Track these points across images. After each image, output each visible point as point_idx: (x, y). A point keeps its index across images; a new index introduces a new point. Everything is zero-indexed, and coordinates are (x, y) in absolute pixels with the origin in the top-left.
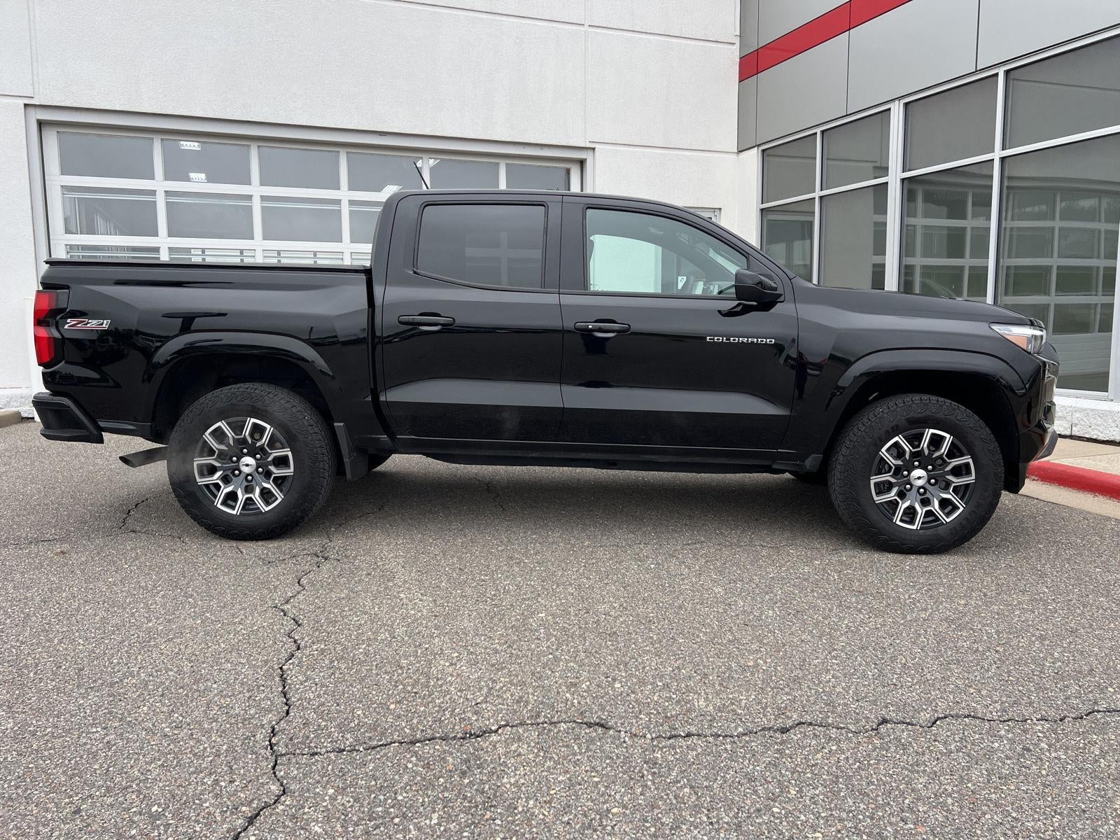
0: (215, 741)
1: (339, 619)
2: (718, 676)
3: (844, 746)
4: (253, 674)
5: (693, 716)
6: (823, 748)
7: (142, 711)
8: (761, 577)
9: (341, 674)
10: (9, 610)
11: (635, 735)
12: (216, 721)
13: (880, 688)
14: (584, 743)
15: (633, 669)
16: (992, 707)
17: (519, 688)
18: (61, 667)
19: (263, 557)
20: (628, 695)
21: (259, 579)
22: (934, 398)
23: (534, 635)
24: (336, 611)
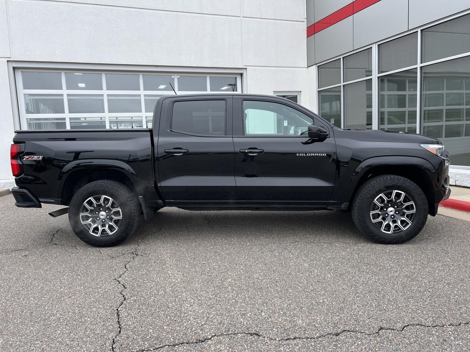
0: (88, 347)
1: (143, 284)
2: (307, 308)
3: (364, 342)
4: (105, 313)
5: (297, 328)
6: (355, 343)
7: (58, 333)
8: (324, 258)
9: (143, 311)
10: (2, 285)
11: (271, 339)
12: (89, 337)
13: (379, 312)
14: (249, 344)
15: (270, 306)
16: (428, 320)
17: (220, 317)
18: (23, 312)
19: (110, 255)
20: (268, 319)
21: (108, 266)
22: (396, 177)
23: (226, 290)
24: (141, 280)
